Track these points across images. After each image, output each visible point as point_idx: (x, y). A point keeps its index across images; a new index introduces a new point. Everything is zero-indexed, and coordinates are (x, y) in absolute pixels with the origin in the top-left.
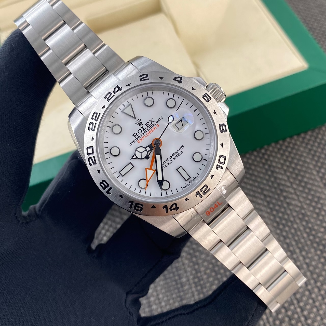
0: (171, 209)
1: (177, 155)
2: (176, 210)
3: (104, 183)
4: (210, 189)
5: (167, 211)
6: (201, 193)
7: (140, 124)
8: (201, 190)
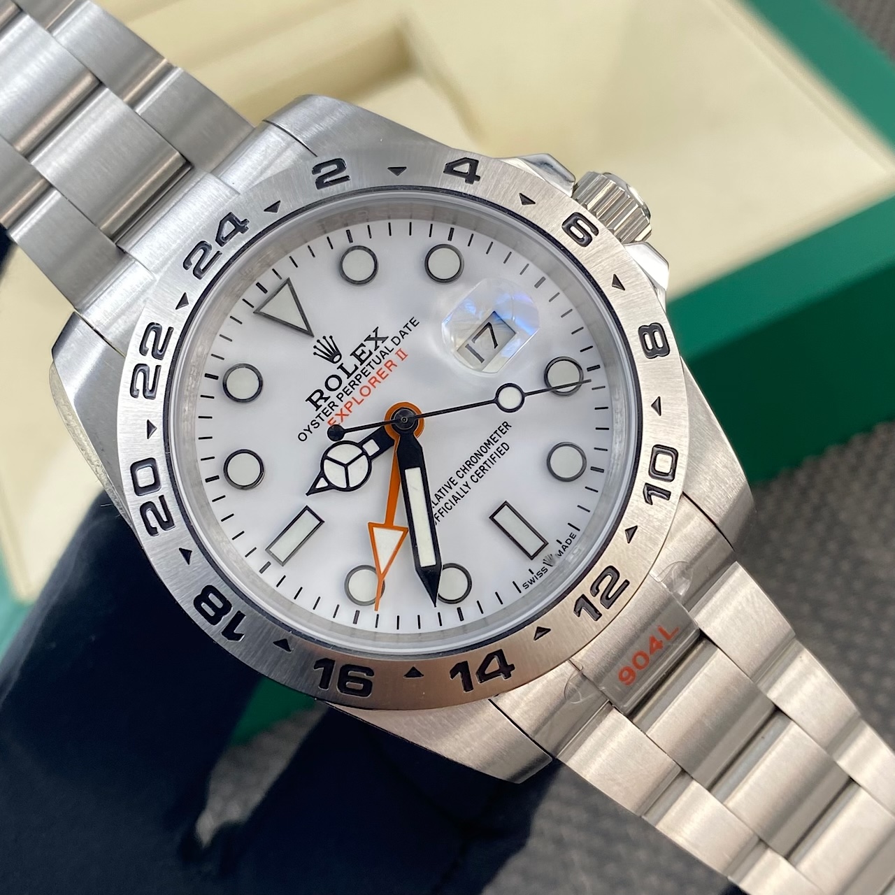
0: (483, 677)
1: (485, 463)
2: (502, 676)
3: (211, 596)
4: (627, 583)
5: (468, 685)
6: (596, 601)
7: (332, 354)
8: (595, 588)
